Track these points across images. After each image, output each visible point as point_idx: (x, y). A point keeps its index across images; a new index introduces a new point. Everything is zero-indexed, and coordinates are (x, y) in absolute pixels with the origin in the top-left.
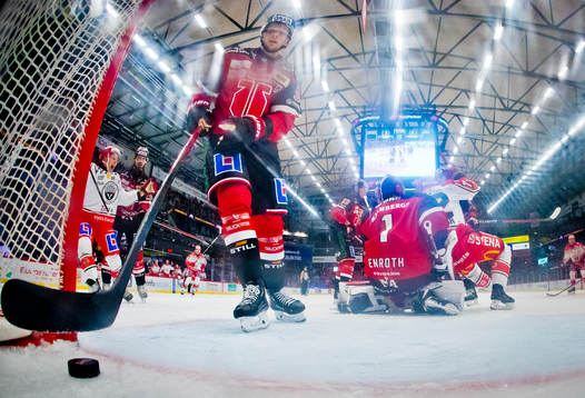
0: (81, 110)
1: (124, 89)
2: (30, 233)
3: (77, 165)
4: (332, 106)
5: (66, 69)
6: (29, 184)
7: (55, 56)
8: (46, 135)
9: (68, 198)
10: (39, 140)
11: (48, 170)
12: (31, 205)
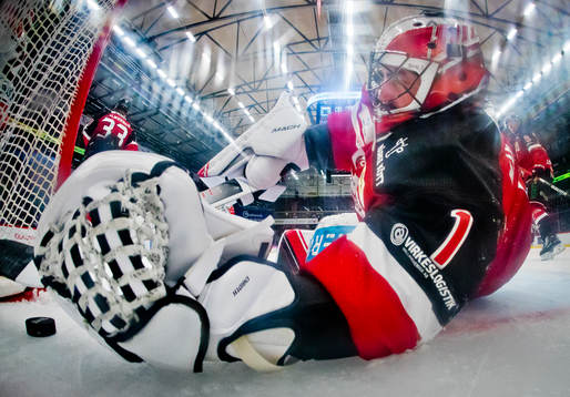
0: (66, 92)
1: (106, 74)
2: (23, 202)
3: (64, 139)
4: (291, 86)
5: (48, 63)
6: (22, 159)
7: (38, 51)
8: (37, 115)
9: (56, 169)
10: (31, 120)
11: (38, 146)
12: (24, 177)
